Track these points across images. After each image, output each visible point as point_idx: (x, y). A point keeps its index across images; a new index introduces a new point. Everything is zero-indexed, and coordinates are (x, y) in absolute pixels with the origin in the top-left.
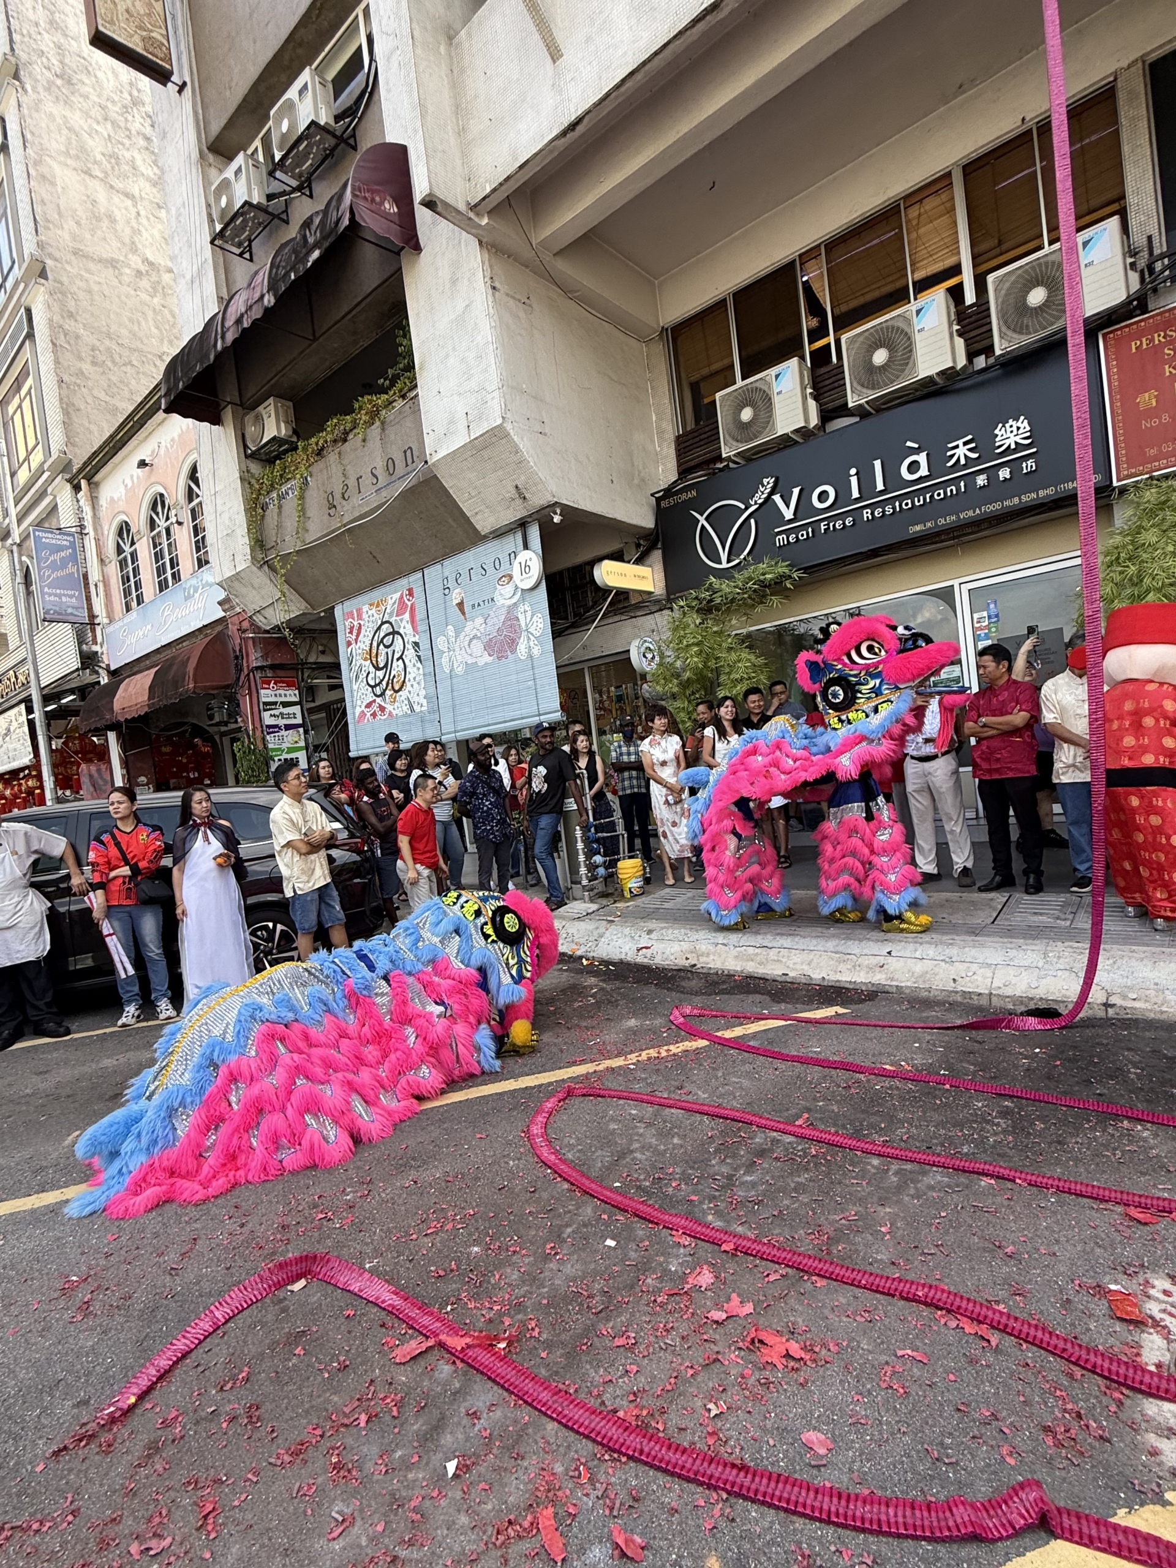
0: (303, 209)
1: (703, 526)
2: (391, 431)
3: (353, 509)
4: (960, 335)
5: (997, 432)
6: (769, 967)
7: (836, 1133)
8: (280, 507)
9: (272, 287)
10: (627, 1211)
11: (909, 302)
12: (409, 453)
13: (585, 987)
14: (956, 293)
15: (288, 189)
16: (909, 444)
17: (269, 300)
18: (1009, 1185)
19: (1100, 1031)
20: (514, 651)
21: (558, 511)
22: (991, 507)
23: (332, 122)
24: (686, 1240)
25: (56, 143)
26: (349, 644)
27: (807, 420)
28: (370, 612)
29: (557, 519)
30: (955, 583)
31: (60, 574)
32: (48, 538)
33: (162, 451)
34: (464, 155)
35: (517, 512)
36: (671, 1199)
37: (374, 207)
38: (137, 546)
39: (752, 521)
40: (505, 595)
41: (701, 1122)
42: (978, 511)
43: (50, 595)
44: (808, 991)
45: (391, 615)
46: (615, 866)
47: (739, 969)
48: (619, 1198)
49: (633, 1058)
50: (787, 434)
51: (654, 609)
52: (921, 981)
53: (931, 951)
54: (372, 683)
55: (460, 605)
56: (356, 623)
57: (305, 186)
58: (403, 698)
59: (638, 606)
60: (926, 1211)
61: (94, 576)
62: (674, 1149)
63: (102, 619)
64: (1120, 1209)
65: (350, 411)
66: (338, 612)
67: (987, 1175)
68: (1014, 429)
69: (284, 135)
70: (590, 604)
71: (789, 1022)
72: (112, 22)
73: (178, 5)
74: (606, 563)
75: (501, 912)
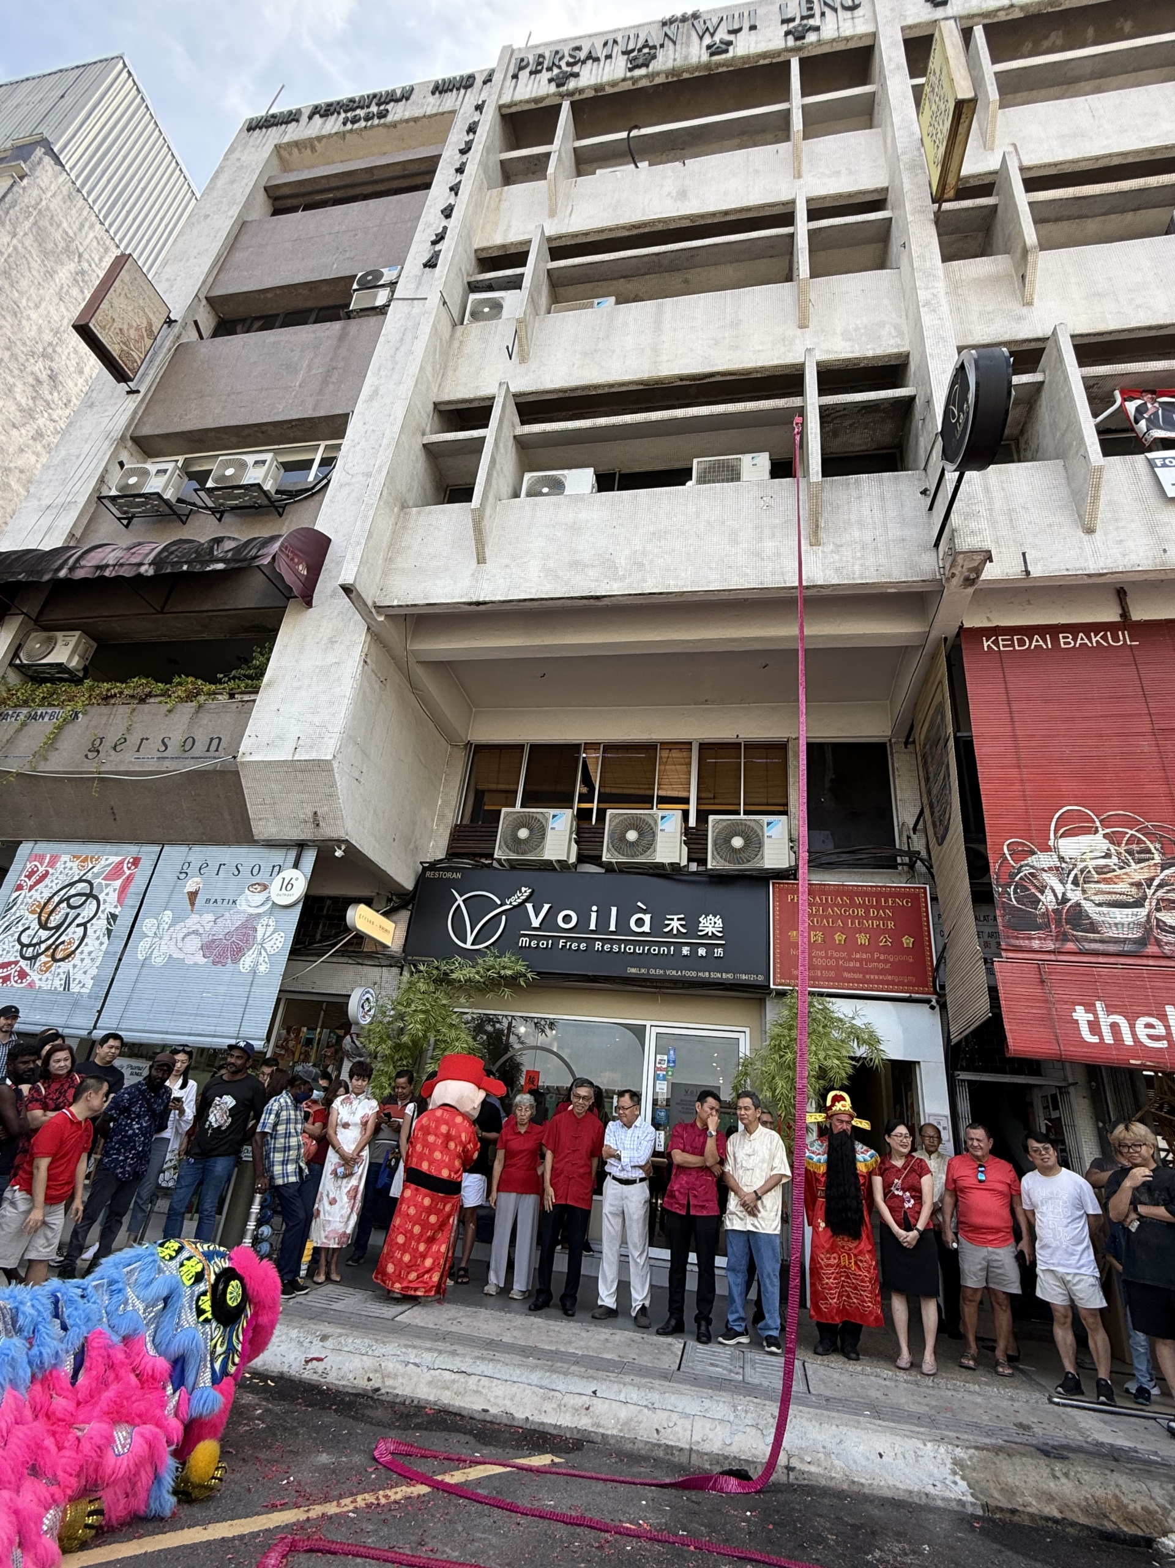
0: (210, 526)
1: (459, 906)
2: (204, 715)
3: (120, 762)
4: (686, 843)
5: (701, 919)
6: (468, 1399)
8: (24, 725)
9: (157, 562)
11: (655, 808)
12: (215, 742)
13: (245, 1406)
15: (200, 503)
16: (639, 904)
17: (147, 570)
19: (786, 1497)
20: (236, 961)
21: (343, 847)
22: (689, 973)
23: (273, 492)
26: (19, 888)
27: (568, 857)
29: (339, 853)
30: (648, 1024)
34: (385, 574)
35: (305, 833)
37: (291, 563)
39: (504, 917)
42: (679, 973)
44: (514, 1433)
45: (96, 876)
47: (431, 1398)
49: (347, 1504)
50: (551, 861)
51: (384, 963)
52: (626, 1431)
53: (634, 1395)
54: (25, 940)
56: (42, 869)
57: (219, 513)
58: (60, 971)
59: (370, 956)
65: (169, 681)
66: (24, 849)
68: (712, 922)
69: (224, 475)
70: (318, 937)
71: (509, 1469)
72: (103, 328)
73: (165, 350)
74: (362, 906)
75: (227, 1276)
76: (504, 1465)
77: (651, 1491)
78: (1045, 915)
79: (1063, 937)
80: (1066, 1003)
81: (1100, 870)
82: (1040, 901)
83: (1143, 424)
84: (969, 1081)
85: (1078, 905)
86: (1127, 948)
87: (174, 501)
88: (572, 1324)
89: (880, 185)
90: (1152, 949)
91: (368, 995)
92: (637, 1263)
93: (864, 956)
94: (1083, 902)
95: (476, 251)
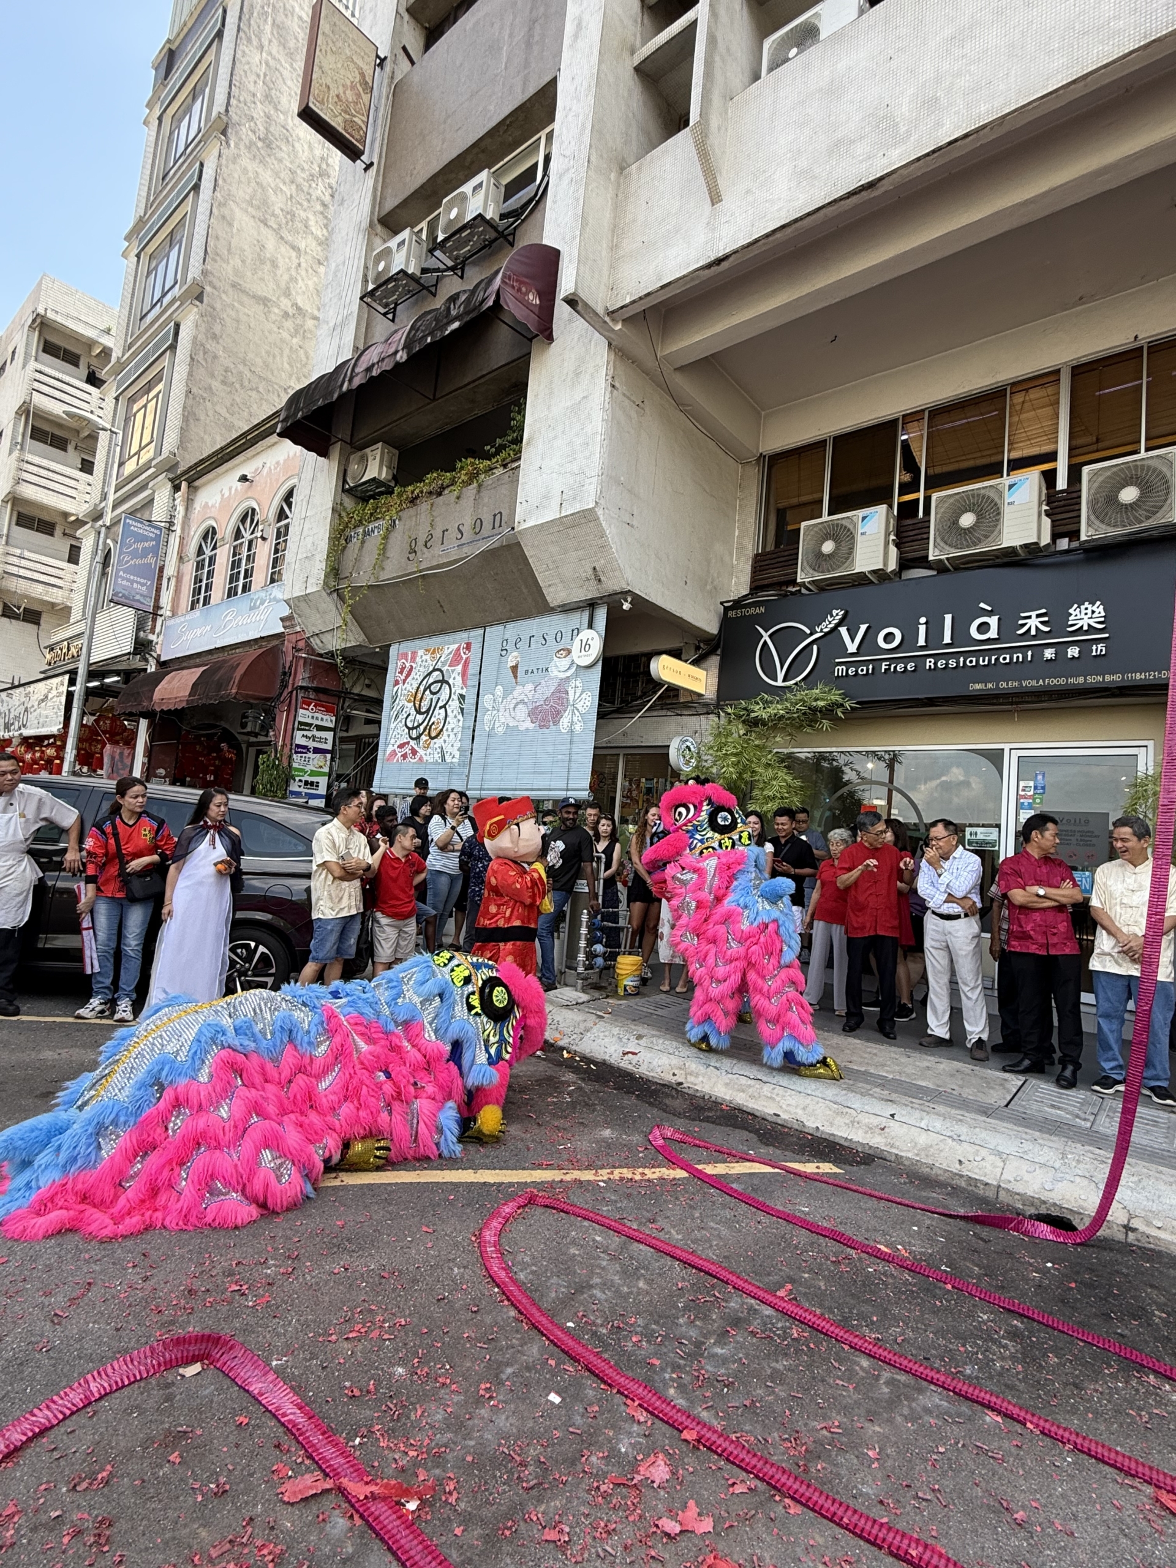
0: (452, 285)
1: (765, 642)
2: (485, 493)
3: (431, 558)
4: (1048, 515)
5: (1071, 611)
6: (761, 1103)
7: (821, 1317)
8: (363, 542)
9: (407, 346)
10: (578, 1361)
11: (1002, 476)
12: (498, 518)
13: (563, 1083)
14: (1049, 477)
15: (442, 267)
17: (402, 356)
18: (1018, 1428)
19: (1119, 1256)
20: (556, 723)
21: (629, 599)
22: (1055, 681)
23: (497, 219)
24: (642, 1416)
25: (242, 193)
26: (397, 683)
27: (885, 563)
28: (424, 658)
29: (626, 606)
31: (138, 562)
32: (136, 527)
33: (265, 470)
34: (612, 267)
36: (629, 1356)
37: (518, 295)
38: (217, 551)
39: (815, 647)
40: (559, 668)
41: (671, 1268)
42: (1041, 683)
43: (123, 579)
44: (799, 1138)
45: (444, 664)
46: (615, 960)
47: (728, 1098)
48: (571, 1343)
49: (604, 1174)
50: (864, 573)
51: (701, 711)
52: (923, 1154)
53: (938, 1124)
54: (410, 725)
55: (514, 669)
56: (408, 665)
57: (459, 268)
58: (436, 746)
59: (686, 706)
60: (922, 1441)
61: (170, 570)
62: (638, 1294)
63: (166, 611)
64: (1149, 1490)
65: (454, 469)
66: (394, 651)
67: (993, 1410)
68: (1089, 611)
69: (451, 221)
70: (640, 693)
71: (777, 1170)
72: (322, 102)
73: (383, 101)
74: (664, 657)
75: (492, 983)
76: (773, 1167)
77: (930, 1218)
87: (418, 273)
88: (893, 1049)
91: (688, 744)
92: (968, 998)
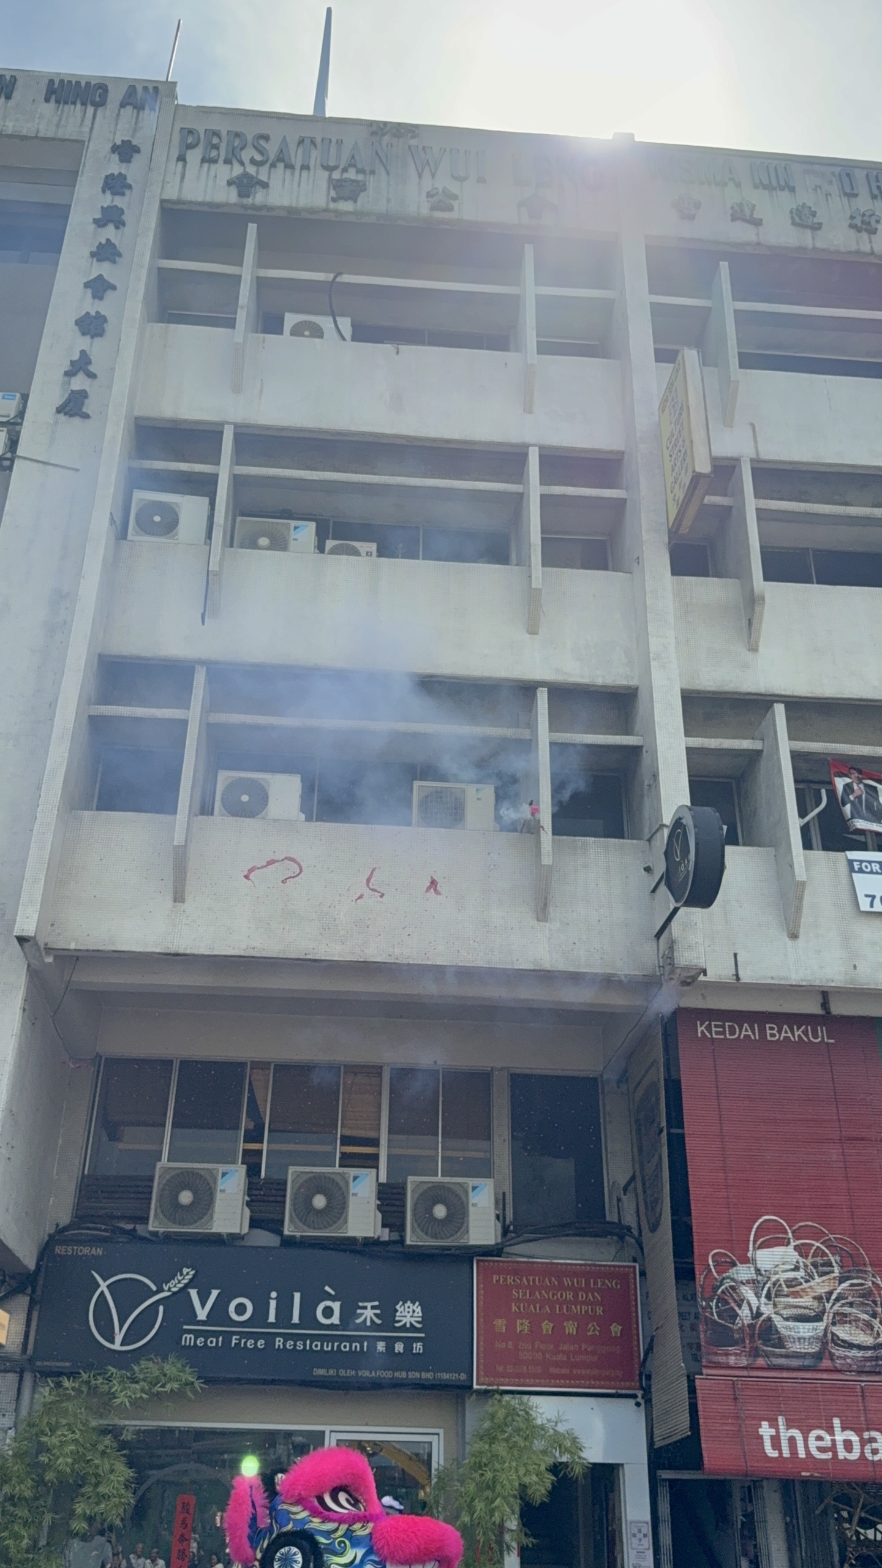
1: (102, 1293)
4: (379, 1209)
5: (398, 1307)
16: (327, 1288)
22: (384, 1374)
30: (327, 1429)
39: (161, 1308)
42: (373, 1374)
68: (411, 1310)
78: (742, 1329)
79: (755, 1353)
80: (754, 1418)
81: (790, 1283)
82: (737, 1315)
83: (848, 808)
84: (670, 1480)
85: (769, 1319)
86: (807, 1362)
89: (615, 447)
90: (826, 1363)
93: (572, 1348)
94: (773, 1316)
95: (136, 419)
